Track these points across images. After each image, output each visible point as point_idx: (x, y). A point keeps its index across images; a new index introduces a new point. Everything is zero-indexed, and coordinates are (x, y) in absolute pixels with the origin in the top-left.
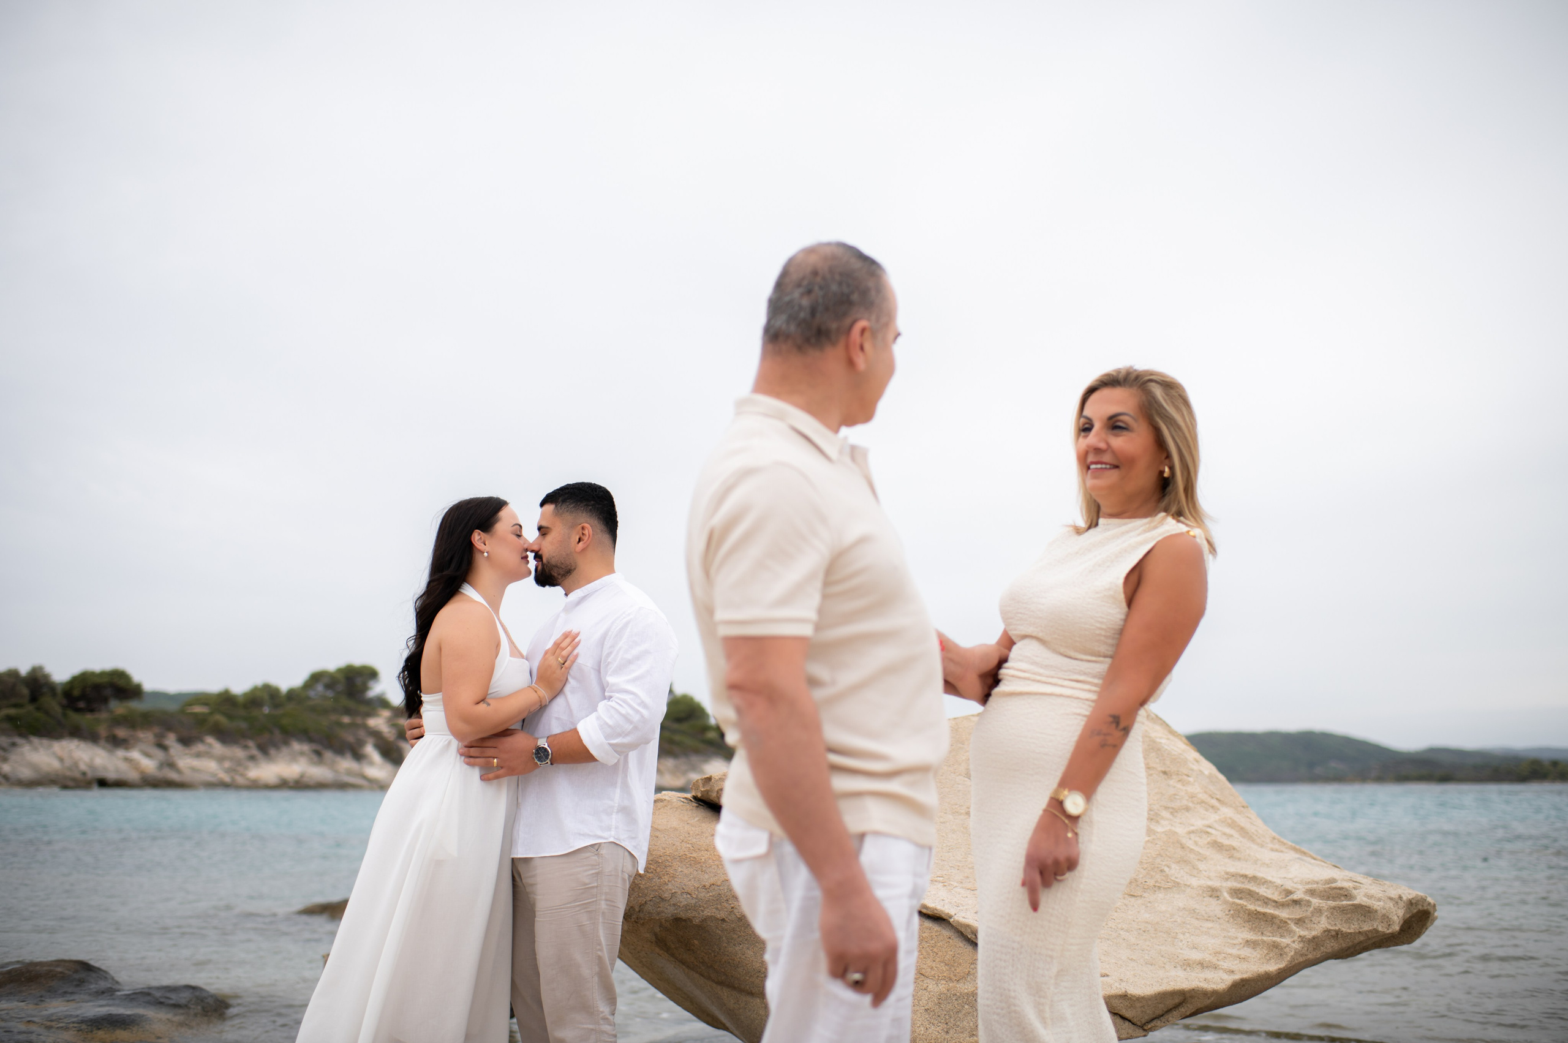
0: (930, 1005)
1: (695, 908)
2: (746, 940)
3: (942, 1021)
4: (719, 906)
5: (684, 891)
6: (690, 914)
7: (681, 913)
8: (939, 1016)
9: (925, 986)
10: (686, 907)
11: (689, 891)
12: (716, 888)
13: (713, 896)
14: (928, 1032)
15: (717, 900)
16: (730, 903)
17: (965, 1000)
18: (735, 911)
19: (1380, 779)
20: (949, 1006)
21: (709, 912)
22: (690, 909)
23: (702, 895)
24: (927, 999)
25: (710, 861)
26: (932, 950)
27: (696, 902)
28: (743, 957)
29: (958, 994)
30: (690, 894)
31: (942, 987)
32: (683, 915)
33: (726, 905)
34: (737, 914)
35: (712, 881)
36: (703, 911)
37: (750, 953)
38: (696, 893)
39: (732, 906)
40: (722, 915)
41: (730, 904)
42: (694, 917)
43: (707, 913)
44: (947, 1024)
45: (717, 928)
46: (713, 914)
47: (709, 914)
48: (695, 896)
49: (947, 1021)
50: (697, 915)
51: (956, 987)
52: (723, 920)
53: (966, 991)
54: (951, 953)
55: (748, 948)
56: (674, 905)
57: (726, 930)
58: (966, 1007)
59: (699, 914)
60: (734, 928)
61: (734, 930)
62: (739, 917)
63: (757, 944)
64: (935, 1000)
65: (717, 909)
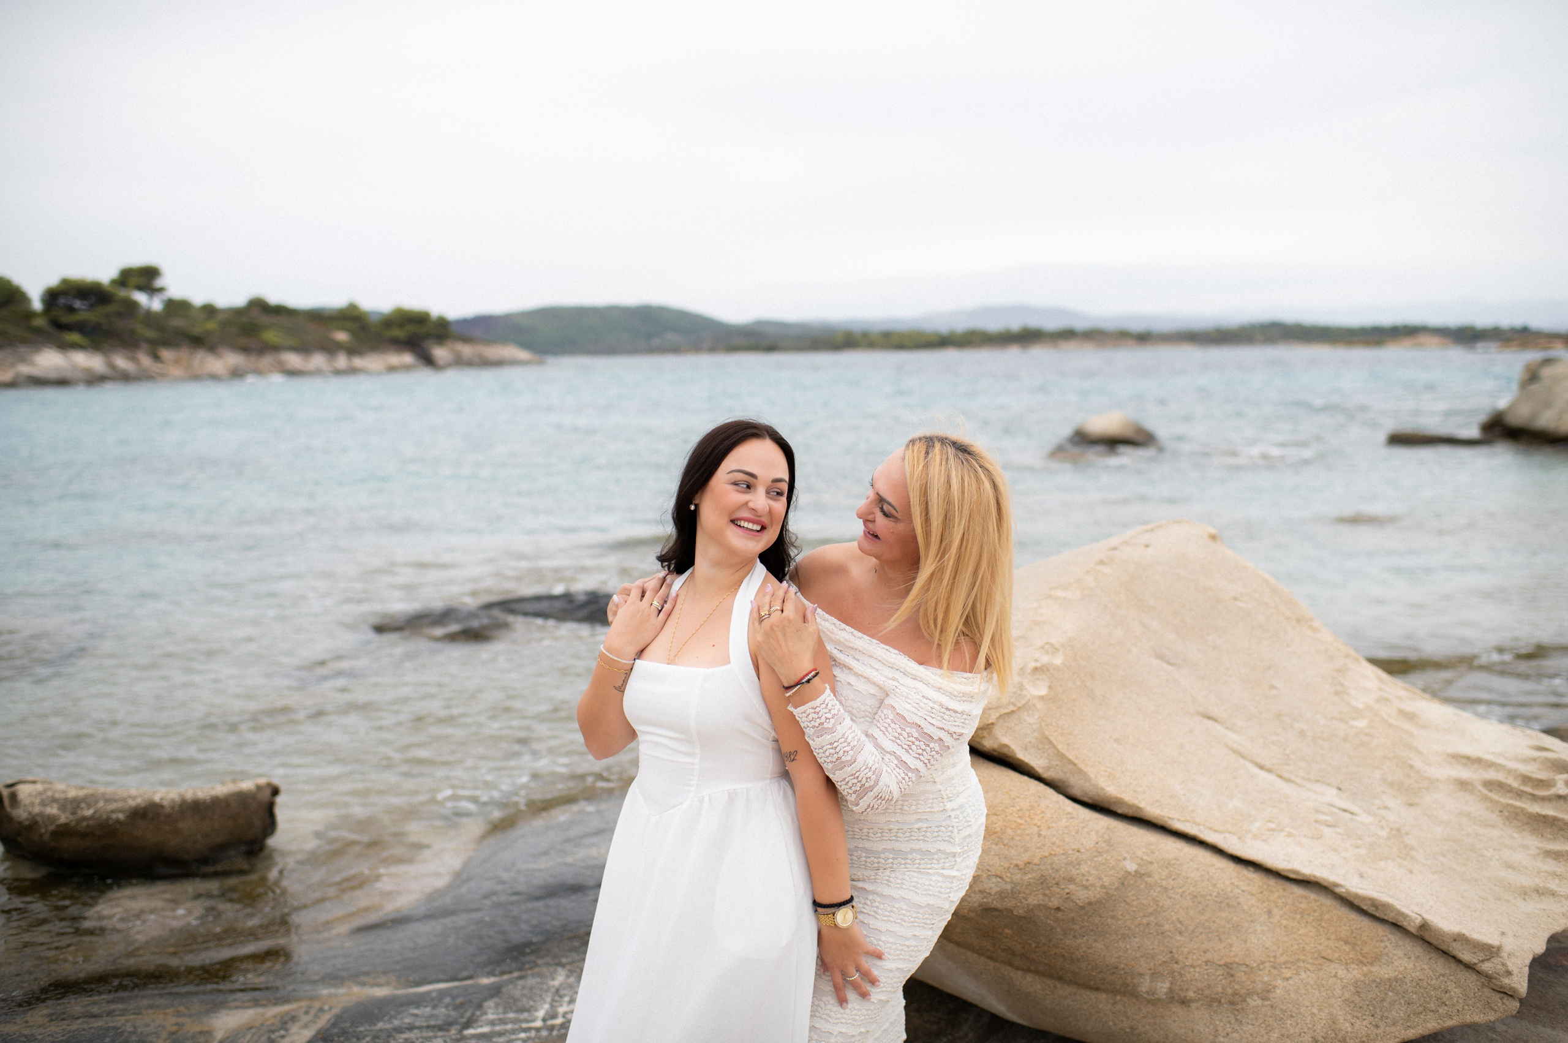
0: (1347, 995)
1: (1013, 894)
2: (1092, 930)
3: (1367, 1013)
4: (1047, 892)
5: (989, 873)
6: (1009, 903)
7: (995, 902)
8: (1361, 1008)
9: (1334, 971)
10: (1000, 895)
11: (999, 873)
12: (1035, 868)
13: (1034, 878)
14: (1355, 1029)
15: (1042, 883)
16: (1062, 887)
17: (1387, 987)
18: (1073, 897)
19: (713, 349)
20: (1371, 995)
21: (1034, 900)
22: (1006, 897)
23: (1018, 877)
24: (1340, 988)
25: (1010, 831)
26: (1319, 925)
27: (1013, 888)
28: (1090, 951)
29: (1378, 980)
30: (1000, 877)
31: (1355, 973)
32: (997, 904)
33: (1058, 890)
34: (1078, 901)
35: (1025, 857)
36: (1026, 899)
37: (1099, 946)
38: (1009, 875)
39: (1068, 891)
40: (1055, 902)
41: (1063, 889)
42: (1015, 907)
43: (1033, 901)
44: (1373, 1016)
45: (1048, 918)
46: (1042, 902)
47: (1035, 902)
48: (1008, 880)
49: (1373, 1012)
50: (1019, 904)
51: (1372, 972)
52: (1058, 909)
53: (1387, 976)
54: (1346, 928)
55: (1096, 941)
56: (981, 892)
57: (1063, 920)
58: (1390, 994)
59: (1021, 902)
60: (1073, 918)
61: (1073, 919)
62: (1081, 905)
63: (1108, 935)
64: (1352, 988)
65: (1045, 895)
